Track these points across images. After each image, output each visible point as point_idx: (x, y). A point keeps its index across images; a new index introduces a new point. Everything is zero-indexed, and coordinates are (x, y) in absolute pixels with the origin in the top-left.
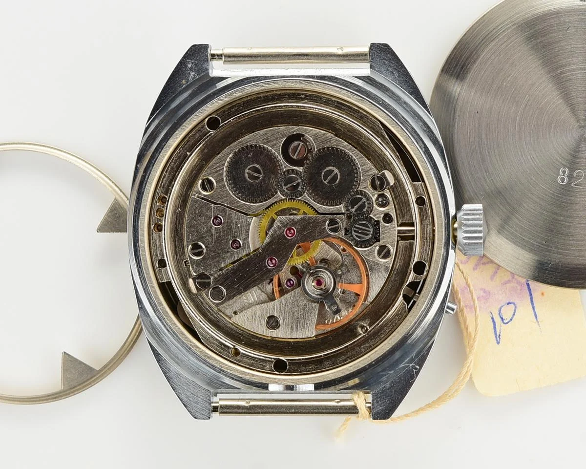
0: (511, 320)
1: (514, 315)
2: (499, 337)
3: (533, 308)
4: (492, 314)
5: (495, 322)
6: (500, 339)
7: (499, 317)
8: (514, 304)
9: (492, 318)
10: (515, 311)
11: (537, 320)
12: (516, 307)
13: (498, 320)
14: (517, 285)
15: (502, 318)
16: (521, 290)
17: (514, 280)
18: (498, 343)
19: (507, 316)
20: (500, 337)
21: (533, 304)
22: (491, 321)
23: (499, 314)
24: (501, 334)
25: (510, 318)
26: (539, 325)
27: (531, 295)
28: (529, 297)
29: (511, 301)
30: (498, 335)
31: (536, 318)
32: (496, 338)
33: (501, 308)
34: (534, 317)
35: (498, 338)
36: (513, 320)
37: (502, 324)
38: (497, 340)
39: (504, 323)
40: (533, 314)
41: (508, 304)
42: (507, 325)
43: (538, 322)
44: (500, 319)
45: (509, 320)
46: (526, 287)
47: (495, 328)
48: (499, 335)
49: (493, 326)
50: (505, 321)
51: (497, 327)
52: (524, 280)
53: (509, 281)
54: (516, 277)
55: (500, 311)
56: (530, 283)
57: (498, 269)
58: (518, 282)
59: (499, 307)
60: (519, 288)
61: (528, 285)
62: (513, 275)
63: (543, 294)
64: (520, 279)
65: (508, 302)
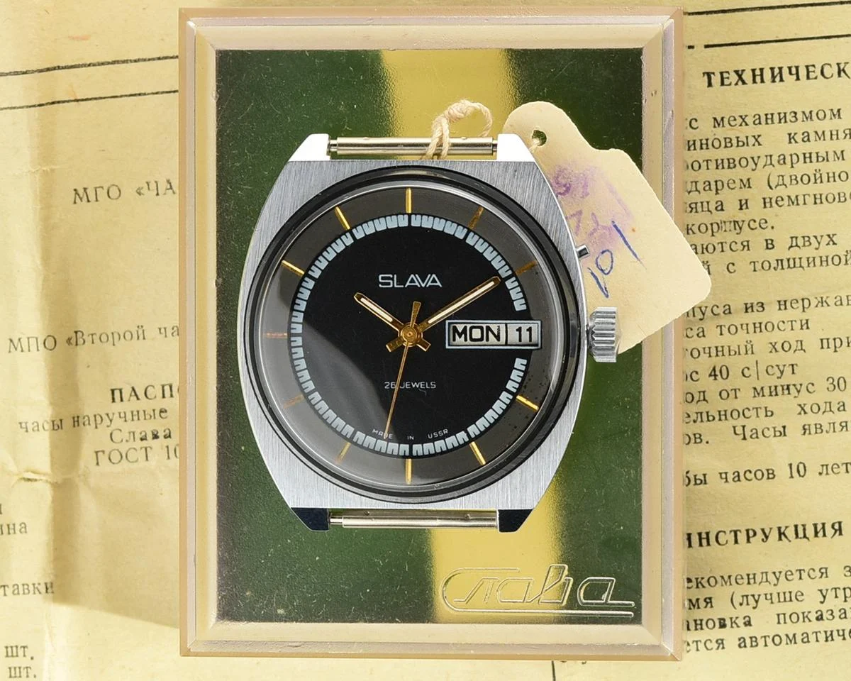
0: (612, 268)
1: (612, 262)
3: (629, 247)
4: (590, 269)
5: (597, 277)
6: (607, 292)
7: (598, 270)
8: (608, 251)
9: (592, 274)
10: (612, 257)
11: (637, 258)
12: (612, 254)
13: (598, 273)
14: (604, 231)
15: (602, 270)
16: (610, 234)
17: (599, 227)
18: (607, 296)
19: (606, 267)
20: (607, 290)
21: (627, 244)
22: (592, 277)
23: (598, 266)
24: (607, 287)
25: (610, 266)
26: (641, 263)
27: (622, 235)
28: (622, 238)
29: (604, 249)
30: (604, 288)
32: (603, 292)
33: (597, 260)
34: (634, 257)
35: (605, 291)
36: (614, 267)
37: (604, 276)
38: (605, 294)
39: (606, 274)
40: (631, 254)
41: (603, 252)
42: (609, 274)
43: (639, 260)
44: (600, 271)
45: (609, 268)
46: (614, 228)
47: (598, 282)
48: (606, 288)
49: (595, 282)
50: (606, 272)
51: (599, 280)
52: (610, 224)
53: (595, 230)
54: (600, 223)
55: (597, 263)
56: (616, 223)
57: (579, 221)
58: (604, 228)
59: (595, 259)
60: (607, 233)
61: (615, 226)
62: (597, 222)
63: (633, 230)
64: (605, 224)
65: (601, 252)
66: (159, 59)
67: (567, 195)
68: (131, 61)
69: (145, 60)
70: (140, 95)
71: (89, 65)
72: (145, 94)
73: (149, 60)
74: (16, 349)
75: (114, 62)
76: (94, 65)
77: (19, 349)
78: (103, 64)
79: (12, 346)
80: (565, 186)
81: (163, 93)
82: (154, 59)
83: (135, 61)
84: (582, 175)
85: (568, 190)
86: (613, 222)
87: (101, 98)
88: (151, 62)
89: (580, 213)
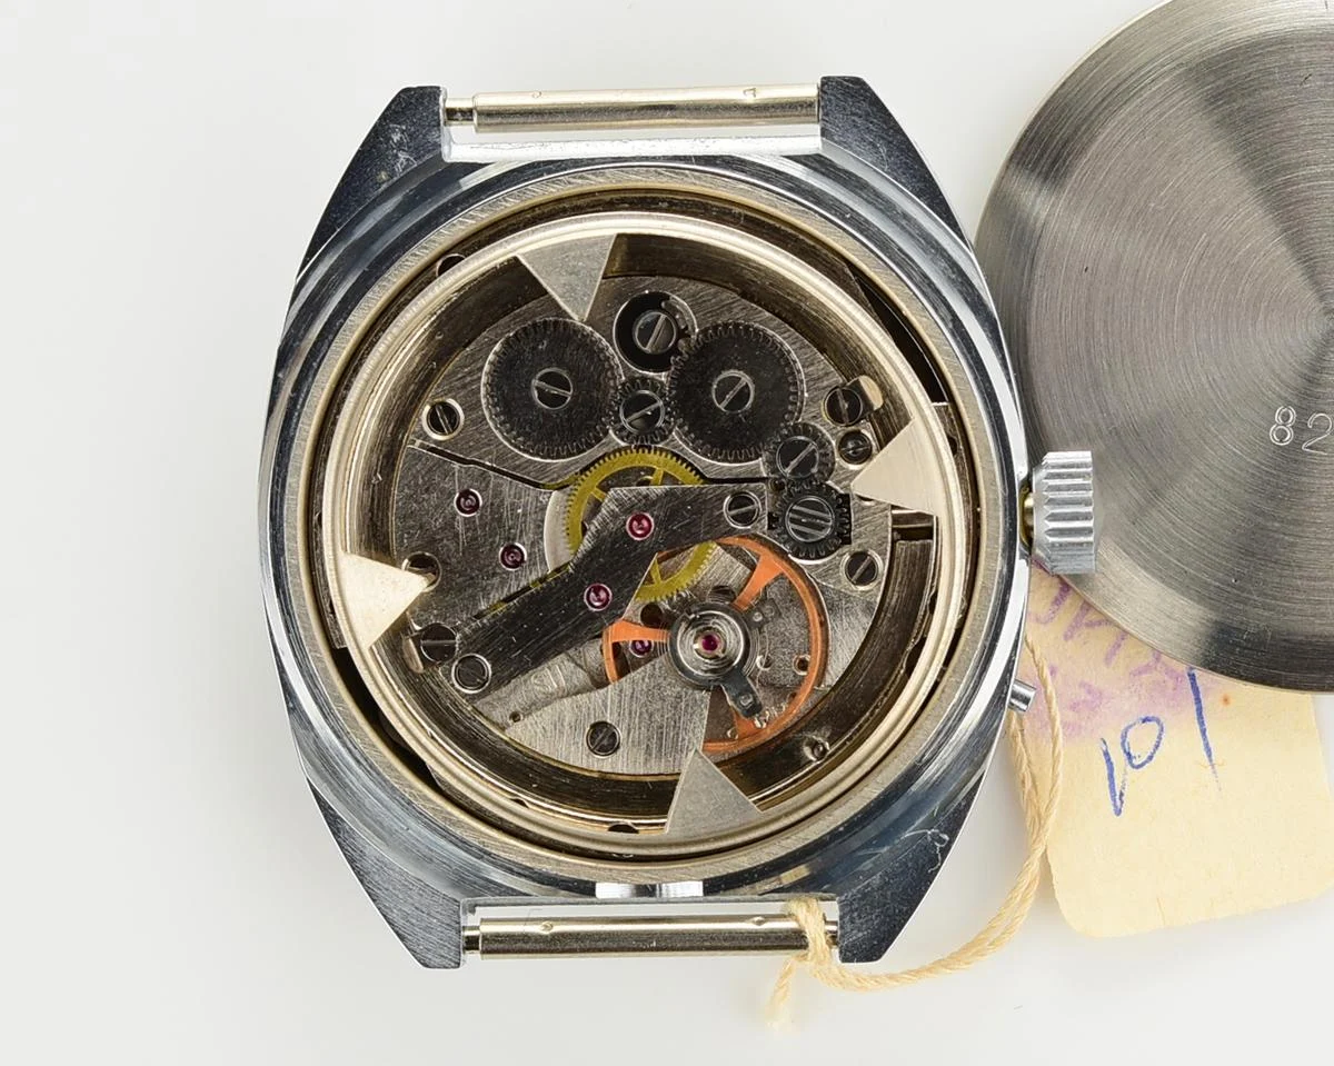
0: (1150, 758)
1: (1157, 747)
2: (1120, 799)
3: (1203, 732)
4: (1105, 743)
5: (1112, 764)
6: (1122, 802)
7: (1122, 751)
8: (1158, 721)
9: (1106, 754)
10: (1160, 738)
11: (1211, 761)
12: (1162, 730)
13: (1118, 758)
14: (1166, 678)
15: (1129, 754)
16: (1175, 689)
17: (1159, 665)
18: (1118, 812)
19: (1140, 753)
20: (1124, 798)
21: (1201, 723)
22: (1104, 759)
23: (1123, 744)
24: (1124, 792)
25: (1149, 754)
26: (1214, 772)
27: (1198, 700)
28: (1195, 707)
29: (1151, 715)
30: (1118, 794)
31: (1210, 756)
32: (1115, 801)
33: (1126, 731)
34: (1205, 754)
35: (1118, 799)
36: (1154, 758)
37: (1129, 768)
38: (1115, 805)
39: (1133, 766)
40: (1203, 746)
41: (1144, 721)
42: (1140, 770)
43: (1213, 766)
44: (1124, 757)
45: (1144, 758)
46: (1188, 682)
47: (1111, 777)
48: (1122, 794)
49: (1105, 772)
50: (1136, 762)
51: (1115, 774)
52: (1182, 668)
53: (1149, 669)
54: (1164, 658)
55: (1124, 737)
56: (1196, 672)
58: (1169, 671)
59: (1126, 725)
60: (1170, 684)
61: (1192, 677)
62: (1157, 653)
63: (1226, 700)
64: (1174, 665)
65: (1143, 717)
86: (1191, 666)
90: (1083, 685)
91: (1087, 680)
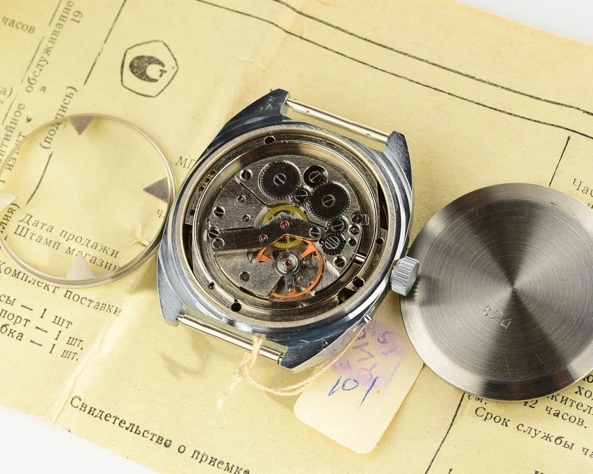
0: (348, 390)
1: (352, 389)
3: (366, 395)
4: (341, 378)
5: (338, 383)
6: (332, 394)
7: (343, 383)
8: (358, 383)
9: (339, 381)
10: (355, 387)
11: (362, 402)
12: (357, 386)
13: (341, 384)
14: (369, 376)
15: (344, 385)
16: (369, 380)
17: (370, 371)
18: (329, 395)
19: (347, 386)
21: (368, 392)
22: (337, 381)
23: (345, 382)
24: (335, 392)
26: (361, 406)
27: (372, 387)
28: (370, 387)
29: (357, 381)
33: (348, 380)
34: (362, 400)
35: (332, 392)
37: (341, 387)
38: (330, 393)
39: (343, 388)
40: (363, 397)
41: (355, 381)
42: (343, 390)
43: (361, 404)
44: (343, 385)
46: (373, 380)
47: (335, 386)
49: (335, 384)
50: (344, 388)
51: (337, 386)
52: (375, 377)
53: (367, 370)
54: (372, 371)
55: (346, 381)
56: (377, 380)
57: (367, 358)
58: (371, 375)
59: (348, 378)
60: (369, 378)
61: (375, 380)
62: (372, 369)
63: (378, 392)
64: (373, 374)
65: (355, 380)
66: (365, 39)
67: (379, 344)
68: (347, 32)
69: (356, 36)
70: (342, 55)
71: (321, 21)
72: (345, 56)
73: (359, 37)
74: (181, 164)
75: (337, 28)
76: (324, 23)
77: (183, 165)
78: (329, 25)
79: (180, 162)
80: (384, 340)
81: (357, 61)
82: (362, 38)
83: (350, 34)
84: (396, 346)
85: (383, 342)
86: (377, 378)
87: (317, 44)
88: (359, 39)
89: (372, 356)
90: (348, 361)
91: (349, 361)
